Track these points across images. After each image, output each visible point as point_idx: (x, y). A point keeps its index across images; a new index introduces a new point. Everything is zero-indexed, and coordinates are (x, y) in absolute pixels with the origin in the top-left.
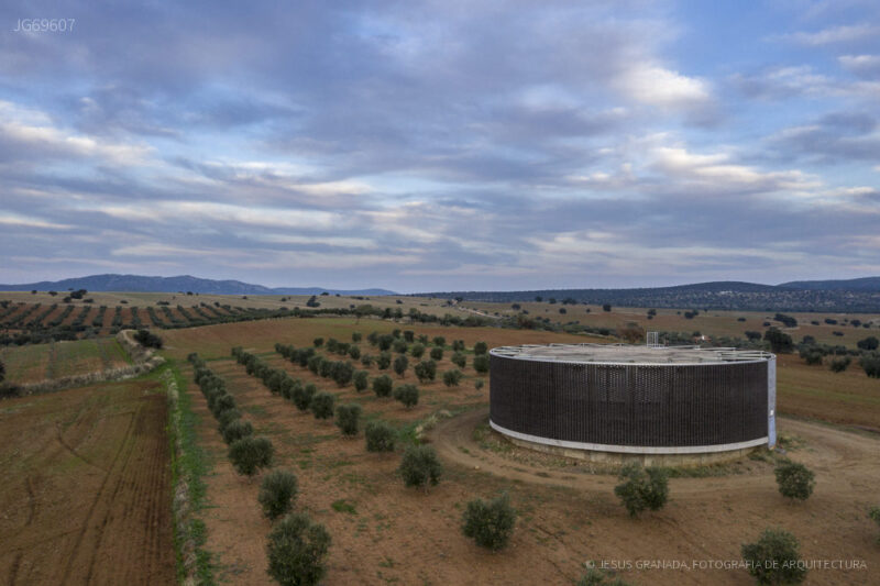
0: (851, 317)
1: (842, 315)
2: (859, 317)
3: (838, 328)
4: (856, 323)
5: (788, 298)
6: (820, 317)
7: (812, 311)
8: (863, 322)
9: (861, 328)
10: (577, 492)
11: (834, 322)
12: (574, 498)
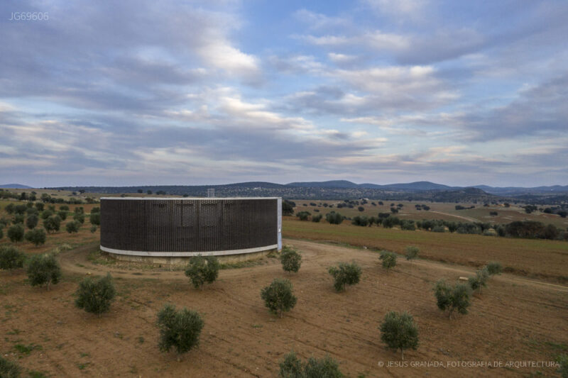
0: (323, 202)
1: (319, 201)
2: (327, 202)
3: (316, 208)
4: (326, 205)
5: (291, 193)
6: (308, 202)
7: (303, 199)
8: (329, 205)
9: (328, 207)
10: (160, 281)
11: (314, 205)
12: (158, 284)
